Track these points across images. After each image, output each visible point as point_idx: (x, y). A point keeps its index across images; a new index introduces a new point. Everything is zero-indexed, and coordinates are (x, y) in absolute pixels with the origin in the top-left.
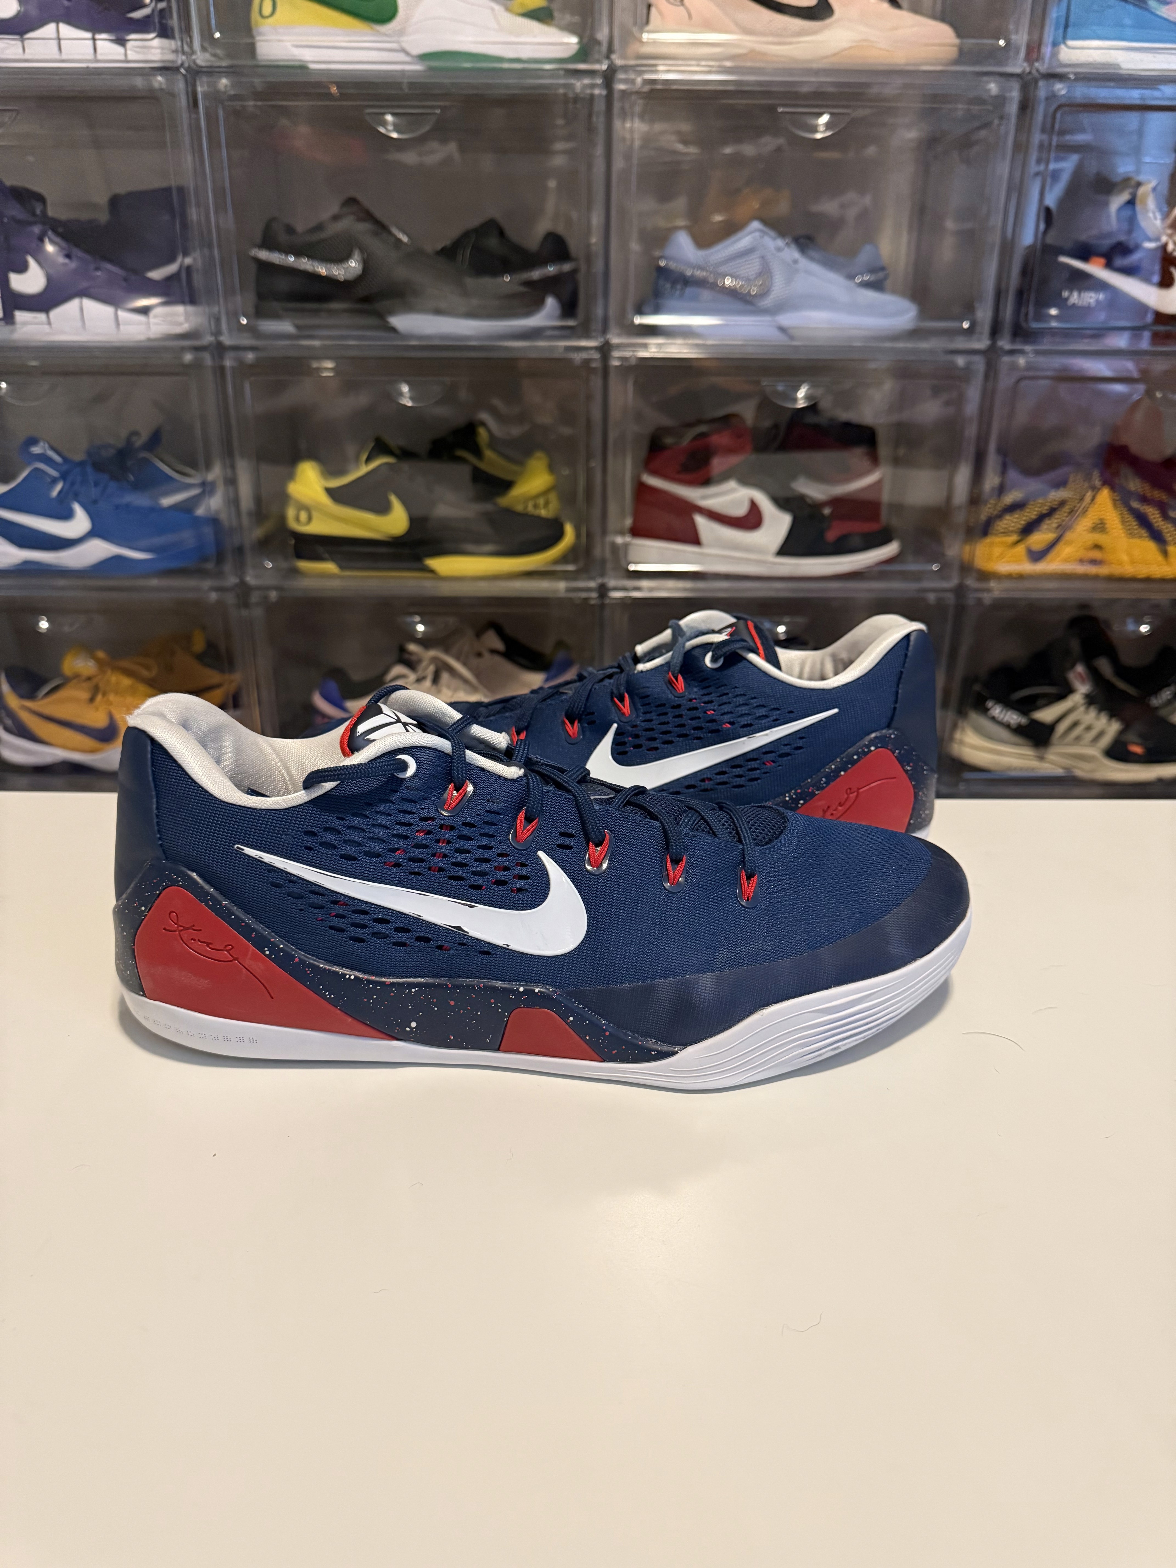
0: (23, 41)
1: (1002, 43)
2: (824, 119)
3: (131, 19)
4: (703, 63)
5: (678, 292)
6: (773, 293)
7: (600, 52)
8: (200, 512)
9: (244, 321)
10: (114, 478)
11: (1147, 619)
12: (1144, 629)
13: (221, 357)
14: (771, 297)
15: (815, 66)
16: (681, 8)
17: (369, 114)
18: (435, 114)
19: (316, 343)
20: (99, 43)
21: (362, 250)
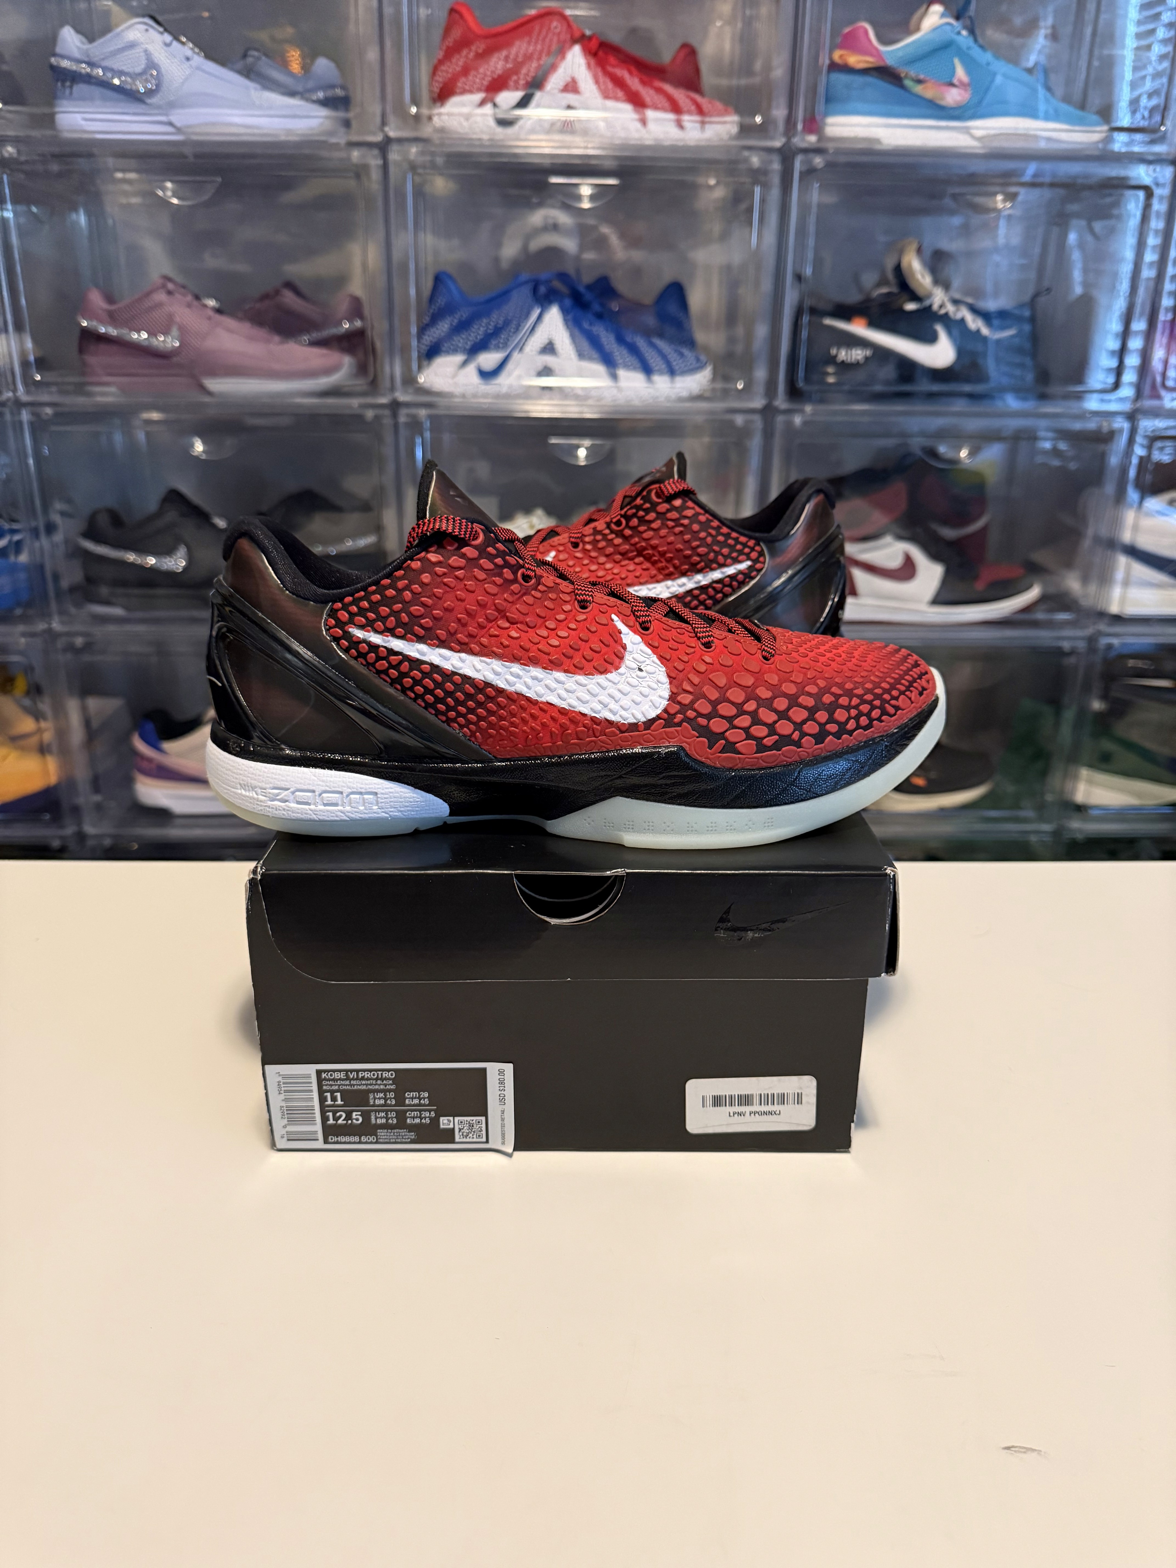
1: (758, 119)
4: (474, 137)
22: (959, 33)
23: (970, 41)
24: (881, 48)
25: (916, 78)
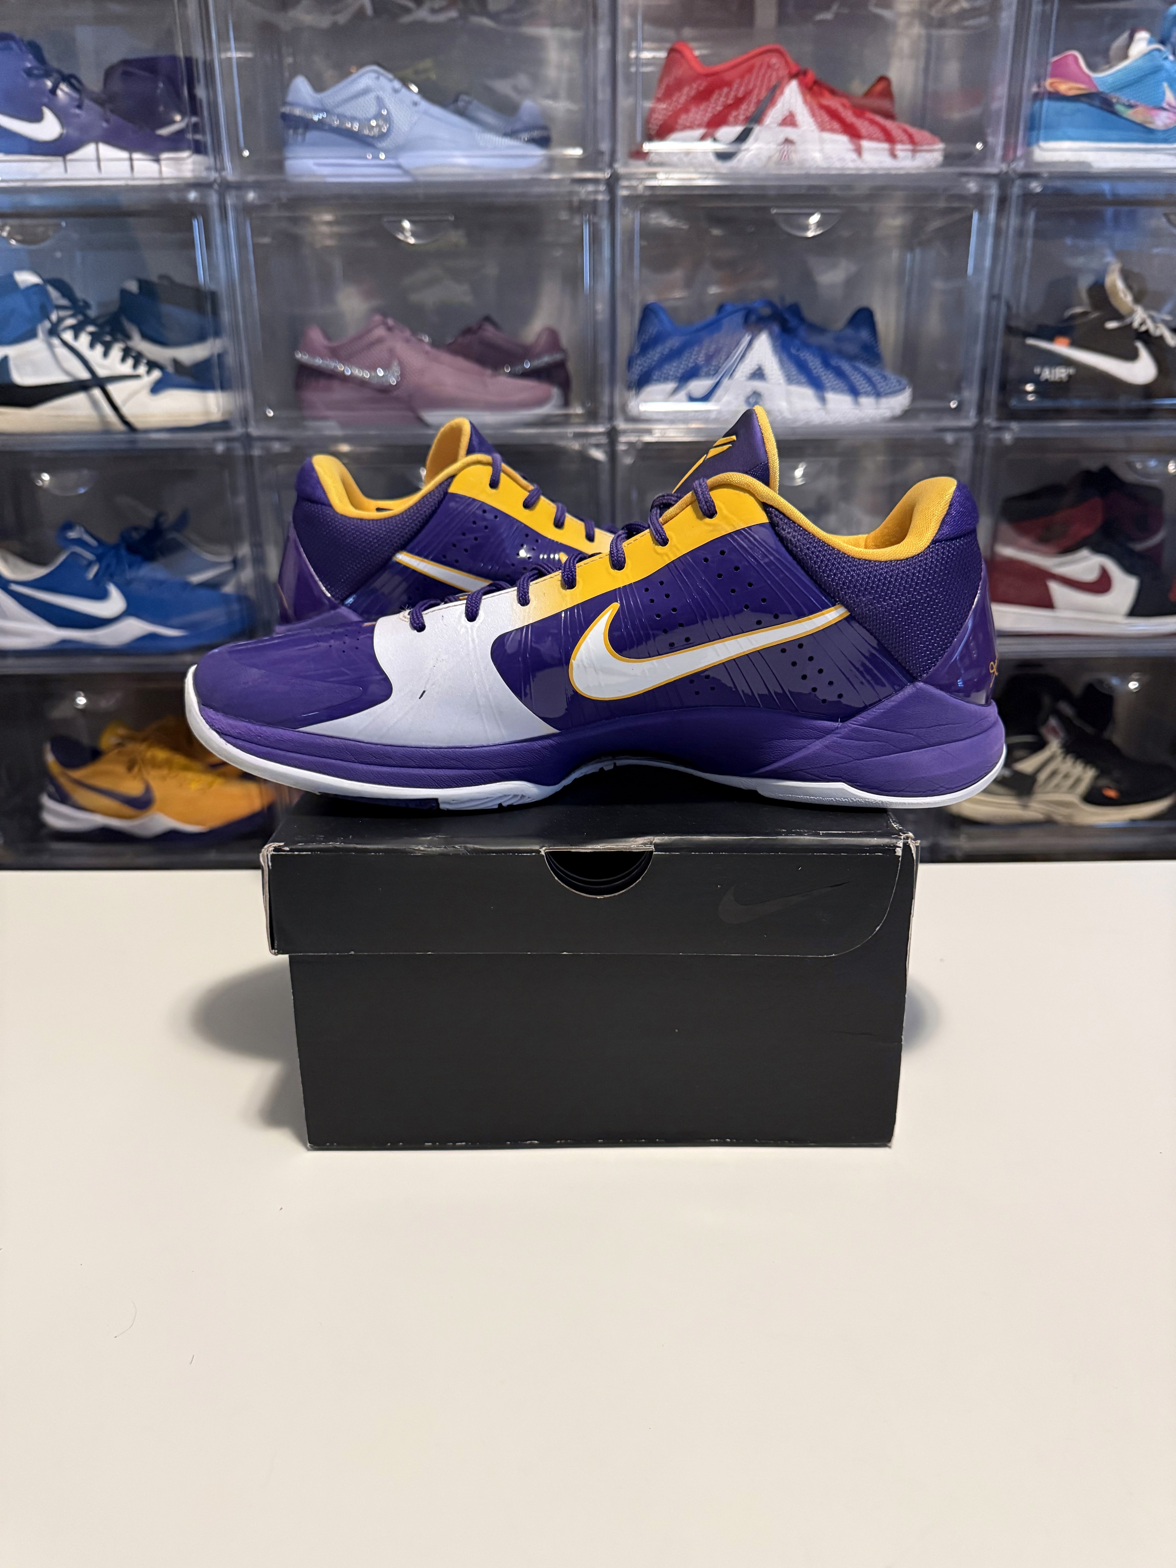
0: (65, 161)
1: (979, 146)
2: (815, 219)
7: (603, 162)
8: (229, 589)
9: (270, 413)
10: (146, 558)
11: (1135, 676)
12: (1133, 685)
13: (250, 447)
17: (389, 222)
18: (449, 221)
19: (339, 433)
20: (135, 162)
22: (1166, 58)
24: (1093, 75)
25: (1127, 103)
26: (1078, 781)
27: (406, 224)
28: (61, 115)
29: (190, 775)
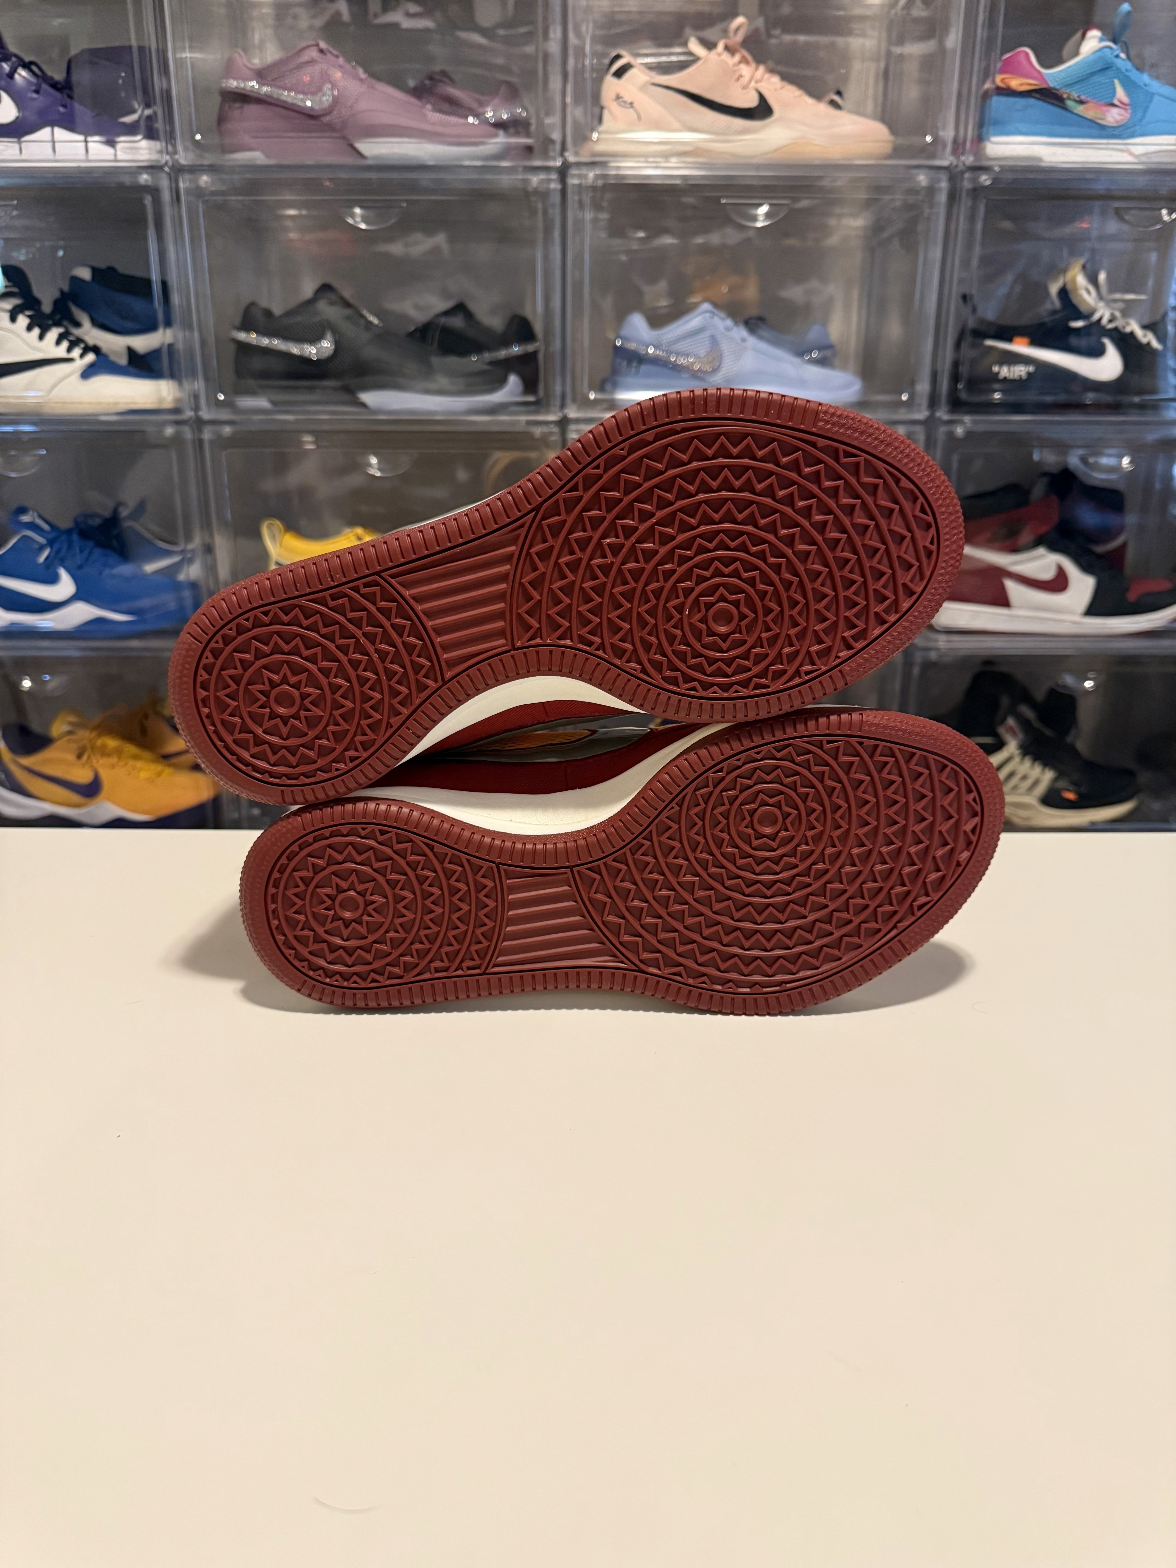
0: (20, 143)
1: (929, 139)
2: (763, 209)
3: (124, 124)
4: (651, 160)
5: (633, 370)
6: (723, 369)
7: (554, 150)
8: (182, 577)
9: (221, 397)
10: (99, 544)
11: (1091, 675)
12: (1089, 684)
13: (200, 431)
14: (721, 373)
15: (755, 161)
16: (631, 110)
18: (402, 207)
19: (290, 417)
20: (90, 145)
21: (335, 332)
22: (1117, 56)
23: (1129, 65)
24: (1043, 71)
25: (1077, 99)
26: (1036, 783)
27: (358, 211)
28: (17, 98)
29: (139, 764)
